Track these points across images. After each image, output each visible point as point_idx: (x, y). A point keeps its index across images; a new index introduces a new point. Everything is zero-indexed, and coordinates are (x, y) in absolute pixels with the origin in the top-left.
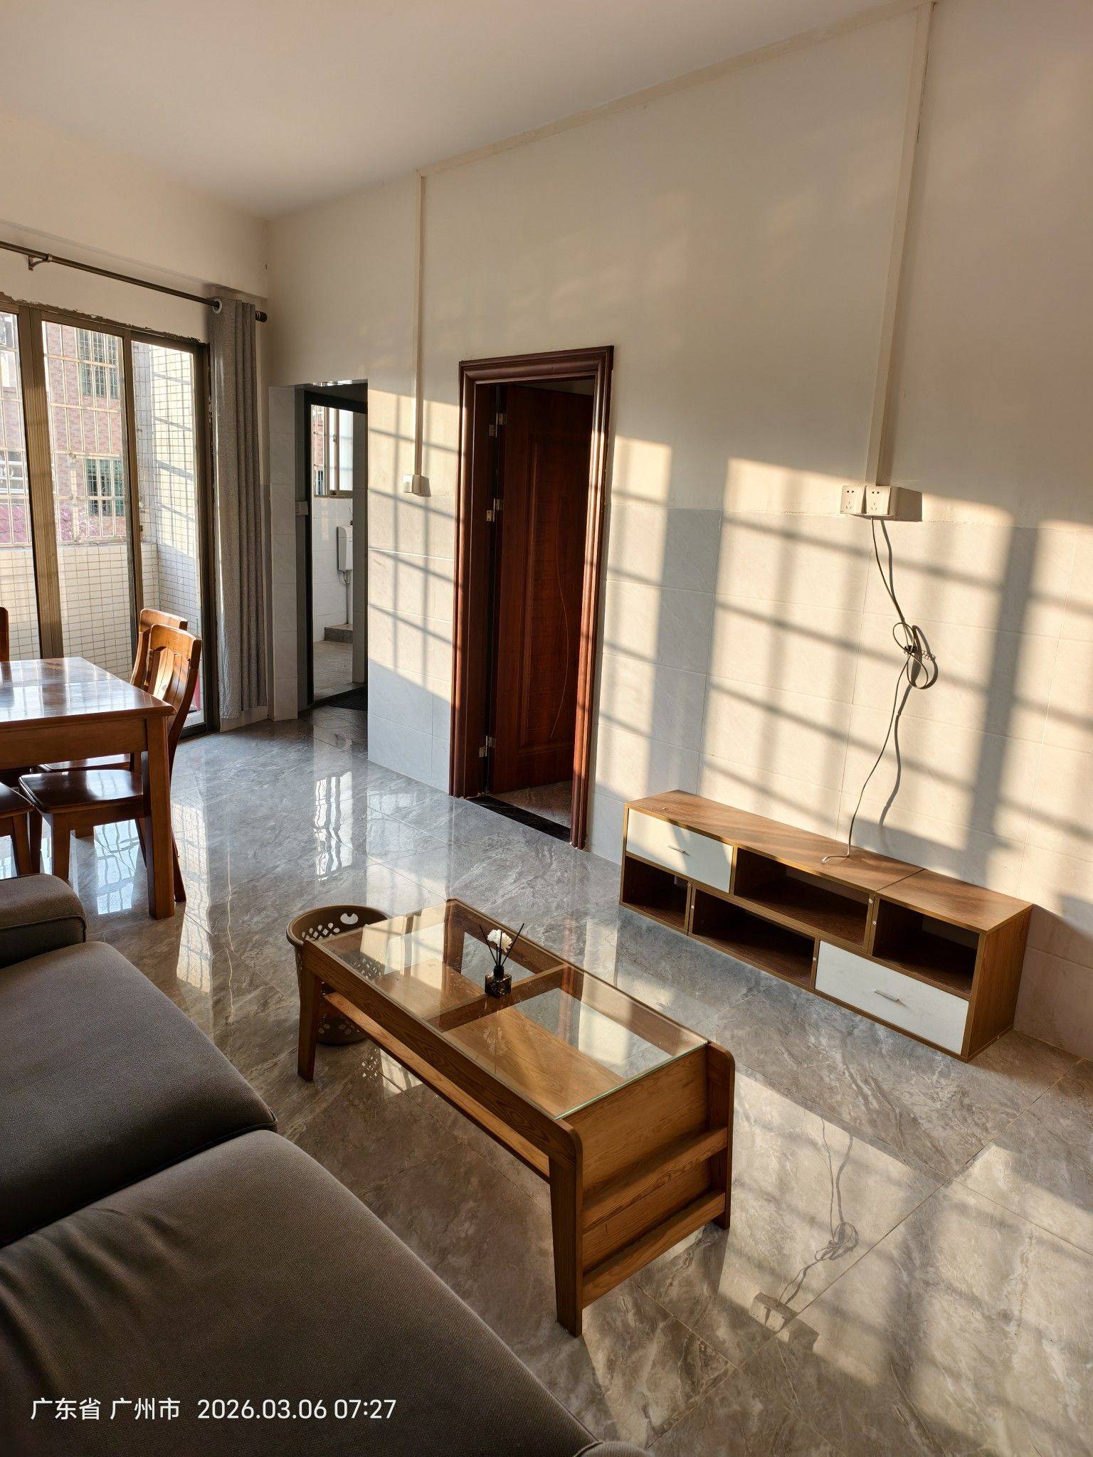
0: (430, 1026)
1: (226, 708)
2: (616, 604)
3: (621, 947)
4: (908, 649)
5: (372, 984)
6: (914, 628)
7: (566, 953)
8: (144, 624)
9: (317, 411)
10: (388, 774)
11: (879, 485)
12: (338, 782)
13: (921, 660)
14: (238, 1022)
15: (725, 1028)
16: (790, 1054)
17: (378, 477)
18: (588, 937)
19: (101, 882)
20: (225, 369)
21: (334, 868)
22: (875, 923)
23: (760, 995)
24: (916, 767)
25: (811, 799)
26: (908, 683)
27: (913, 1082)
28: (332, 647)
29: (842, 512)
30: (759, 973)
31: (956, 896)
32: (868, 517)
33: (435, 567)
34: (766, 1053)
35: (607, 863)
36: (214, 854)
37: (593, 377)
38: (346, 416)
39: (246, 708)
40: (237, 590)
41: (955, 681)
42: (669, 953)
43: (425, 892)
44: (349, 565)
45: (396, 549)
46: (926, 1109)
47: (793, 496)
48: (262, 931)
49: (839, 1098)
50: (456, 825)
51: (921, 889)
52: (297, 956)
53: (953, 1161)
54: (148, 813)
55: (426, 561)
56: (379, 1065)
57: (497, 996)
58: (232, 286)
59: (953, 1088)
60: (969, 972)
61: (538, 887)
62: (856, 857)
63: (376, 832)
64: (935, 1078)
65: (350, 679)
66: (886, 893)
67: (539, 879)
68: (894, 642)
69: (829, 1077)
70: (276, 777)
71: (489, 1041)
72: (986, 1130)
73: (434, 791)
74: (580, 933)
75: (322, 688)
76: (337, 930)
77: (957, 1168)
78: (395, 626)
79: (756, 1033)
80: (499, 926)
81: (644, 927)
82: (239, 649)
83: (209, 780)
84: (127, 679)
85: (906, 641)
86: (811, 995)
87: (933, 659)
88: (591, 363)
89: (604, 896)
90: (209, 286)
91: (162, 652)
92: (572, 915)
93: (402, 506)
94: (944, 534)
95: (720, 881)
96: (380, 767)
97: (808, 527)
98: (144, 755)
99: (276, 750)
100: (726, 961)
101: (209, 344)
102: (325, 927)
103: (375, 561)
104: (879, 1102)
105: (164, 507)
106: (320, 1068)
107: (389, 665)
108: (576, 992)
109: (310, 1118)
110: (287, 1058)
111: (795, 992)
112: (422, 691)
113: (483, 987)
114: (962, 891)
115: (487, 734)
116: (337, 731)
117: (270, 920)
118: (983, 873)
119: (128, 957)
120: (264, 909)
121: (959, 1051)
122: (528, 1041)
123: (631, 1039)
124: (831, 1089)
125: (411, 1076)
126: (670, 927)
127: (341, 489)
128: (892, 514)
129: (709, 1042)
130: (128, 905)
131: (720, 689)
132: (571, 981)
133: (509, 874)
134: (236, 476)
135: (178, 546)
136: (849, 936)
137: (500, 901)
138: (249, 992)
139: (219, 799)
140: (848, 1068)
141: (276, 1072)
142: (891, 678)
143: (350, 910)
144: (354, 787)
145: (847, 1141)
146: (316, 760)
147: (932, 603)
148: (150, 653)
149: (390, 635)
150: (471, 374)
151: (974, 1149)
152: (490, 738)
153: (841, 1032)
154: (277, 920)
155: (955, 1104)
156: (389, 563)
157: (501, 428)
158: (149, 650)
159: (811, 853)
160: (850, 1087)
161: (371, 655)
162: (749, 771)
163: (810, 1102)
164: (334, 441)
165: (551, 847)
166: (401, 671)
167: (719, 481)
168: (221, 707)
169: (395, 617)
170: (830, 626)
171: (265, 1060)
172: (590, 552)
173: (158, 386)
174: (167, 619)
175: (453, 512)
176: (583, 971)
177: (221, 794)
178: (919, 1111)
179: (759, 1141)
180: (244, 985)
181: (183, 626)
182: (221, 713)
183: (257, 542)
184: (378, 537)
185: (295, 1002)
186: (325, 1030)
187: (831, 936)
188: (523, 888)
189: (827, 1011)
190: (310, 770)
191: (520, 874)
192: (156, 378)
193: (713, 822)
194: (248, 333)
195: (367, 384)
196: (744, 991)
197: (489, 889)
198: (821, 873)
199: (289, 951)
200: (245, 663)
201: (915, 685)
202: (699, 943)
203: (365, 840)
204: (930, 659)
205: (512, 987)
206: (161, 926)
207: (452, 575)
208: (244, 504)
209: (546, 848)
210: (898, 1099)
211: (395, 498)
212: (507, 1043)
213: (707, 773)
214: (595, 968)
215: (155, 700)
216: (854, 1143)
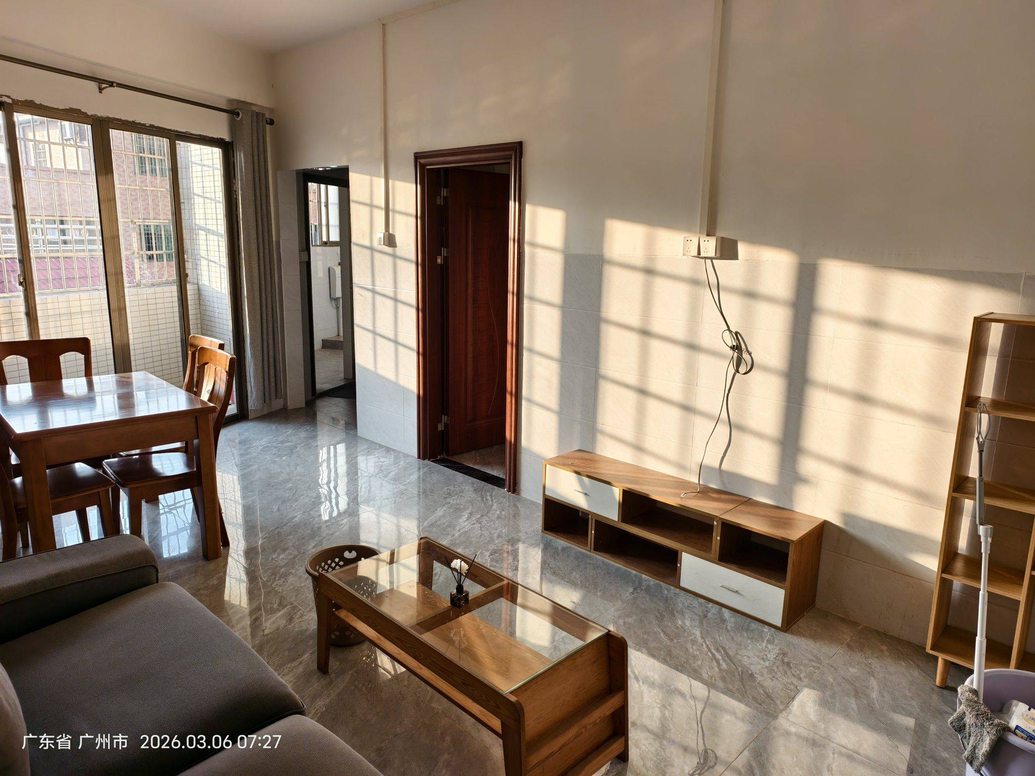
0: (413, 631)
1: (253, 402)
2: (531, 322)
3: (544, 564)
4: (733, 348)
5: (368, 601)
6: (737, 333)
7: (506, 572)
8: (192, 345)
9: (312, 186)
10: (373, 446)
11: (709, 236)
12: (335, 449)
13: (741, 355)
14: (272, 633)
15: (619, 617)
16: (664, 633)
17: (358, 234)
18: (520, 557)
19: (164, 533)
20: (245, 159)
21: (335, 514)
22: (719, 538)
23: (642, 592)
24: (742, 428)
25: (671, 452)
26: (734, 371)
27: (749, 648)
28: (328, 353)
29: (684, 255)
30: (641, 576)
31: (773, 517)
32: (702, 258)
33: (402, 296)
34: (648, 634)
35: (532, 503)
36: (248, 510)
37: (509, 163)
38: (333, 190)
39: (267, 401)
40: (258, 317)
41: (765, 369)
42: (578, 566)
43: (403, 530)
44: (339, 293)
45: (373, 283)
46: (759, 667)
47: (650, 244)
48: (286, 565)
49: (699, 662)
50: (423, 480)
51: (749, 513)
52: (313, 583)
53: (778, 702)
54: (200, 483)
55: (395, 292)
56: (376, 659)
57: (459, 606)
58: (249, 101)
59: (776, 651)
60: (784, 570)
61: (484, 523)
62: (705, 492)
63: (366, 488)
64: (764, 644)
65: (342, 376)
66: (724, 517)
67: (484, 517)
68: (723, 343)
69: (692, 648)
70: (292, 450)
71: (454, 638)
72: (800, 679)
73: (406, 456)
74: (515, 554)
75: (322, 384)
76: (341, 563)
77: (782, 707)
78: (374, 339)
79: (641, 620)
80: (458, 555)
81: (560, 548)
82: (261, 358)
83: (242, 455)
84: (181, 387)
85: (731, 342)
86: (678, 590)
87: (750, 354)
88: (507, 153)
89: (531, 527)
90: (231, 101)
91: (206, 366)
92: (509, 542)
93: (377, 255)
94: (754, 268)
95: (612, 514)
96: (367, 440)
97: (661, 266)
98: (196, 441)
99: (290, 431)
100: (618, 569)
101: (233, 142)
102: (333, 561)
103: (359, 293)
104: (727, 664)
105: (202, 257)
106: (333, 664)
107: (371, 367)
108: (513, 600)
109: (328, 700)
110: (309, 657)
111: (666, 589)
112: (396, 385)
113: (449, 599)
114: (777, 513)
115: (443, 414)
116: (334, 415)
117: (291, 557)
118: (791, 500)
119: (188, 590)
120: (287, 549)
121: (779, 624)
122: (482, 636)
123: (554, 629)
124: (694, 657)
125: (397, 665)
126: (578, 547)
127: (331, 240)
128: (718, 255)
129: (609, 631)
130: (185, 550)
131: (605, 378)
132: (510, 591)
133: (463, 514)
134: (255, 236)
135: (214, 285)
136: (702, 550)
137: (457, 534)
138: (279, 610)
139: (250, 469)
140: (705, 641)
141: (301, 668)
142: (722, 368)
143: (350, 548)
144: (348, 456)
145: (707, 693)
146: (319, 437)
147: (748, 316)
148: (198, 367)
149: (371, 346)
150: (422, 161)
151: (793, 693)
152: (446, 417)
153: (699, 615)
154: (297, 556)
155: (779, 662)
156: (369, 295)
157: (445, 199)
158: (197, 365)
159: (673, 491)
160: (707, 654)
161: (357, 361)
162: (628, 434)
163: (680, 667)
164: (325, 206)
165: (492, 493)
166: (381, 372)
167: (599, 235)
168: (249, 401)
169: (374, 333)
170: (679, 333)
171: (293, 660)
172: (511, 285)
173: (196, 171)
174: (209, 342)
175: (413, 258)
176: (518, 584)
177: (253, 465)
178: (754, 669)
179: (646, 699)
180: (275, 606)
181: (221, 347)
182: (249, 406)
183: (272, 282)
184: (360, 276)
185: (313, 616)
186: (336, 635)
187: (689, 549)
188: (473, 524)
189: (689, 601)
190: (315, 445)
191: (471, 514)
192: (193, 165)
193: (605, 471)
194: (261, 134)
195: (348, 168)
196: (631, 590)
197: (449, 526)
198: (681, 505)
199: (307, 579)
200: (266, 369)
201: (738, 372)
202: (599, 557)
203: (357, 495)
204: (748, 354)
205: (470, 599)
206: (212, 566)
207: (414, 303)
208: (262, 254)
209: (488, 494)
210: (740, 661)
211: (372, 249)
212: (468, 639)
213: (600, 437)
214: (526, 580)
215: (203, 402)
216: (711, 694)
